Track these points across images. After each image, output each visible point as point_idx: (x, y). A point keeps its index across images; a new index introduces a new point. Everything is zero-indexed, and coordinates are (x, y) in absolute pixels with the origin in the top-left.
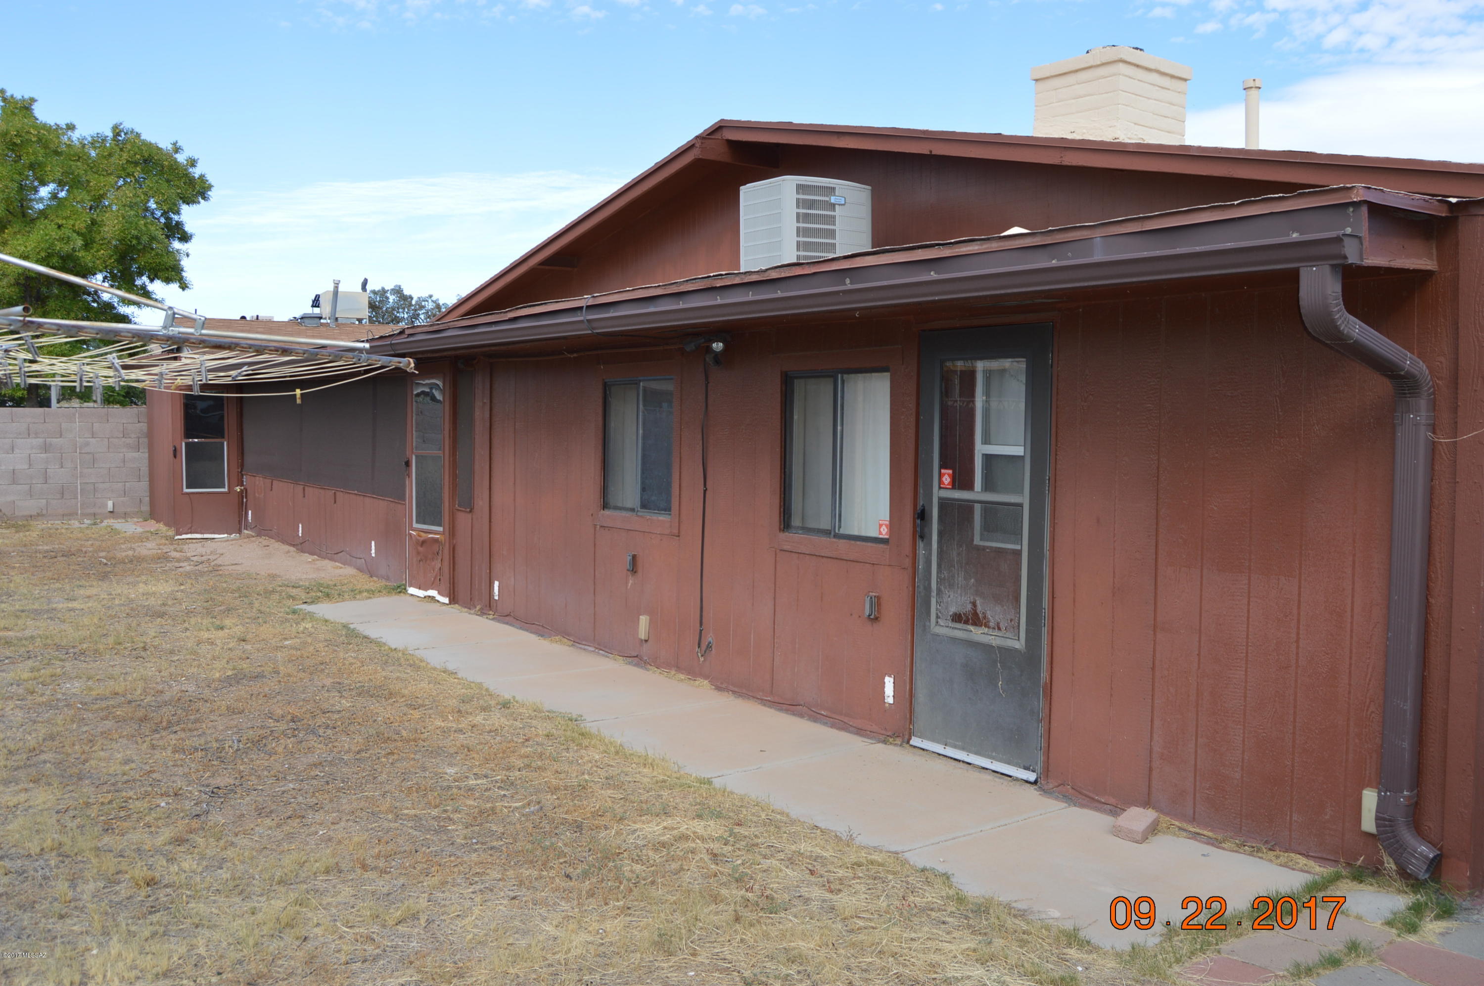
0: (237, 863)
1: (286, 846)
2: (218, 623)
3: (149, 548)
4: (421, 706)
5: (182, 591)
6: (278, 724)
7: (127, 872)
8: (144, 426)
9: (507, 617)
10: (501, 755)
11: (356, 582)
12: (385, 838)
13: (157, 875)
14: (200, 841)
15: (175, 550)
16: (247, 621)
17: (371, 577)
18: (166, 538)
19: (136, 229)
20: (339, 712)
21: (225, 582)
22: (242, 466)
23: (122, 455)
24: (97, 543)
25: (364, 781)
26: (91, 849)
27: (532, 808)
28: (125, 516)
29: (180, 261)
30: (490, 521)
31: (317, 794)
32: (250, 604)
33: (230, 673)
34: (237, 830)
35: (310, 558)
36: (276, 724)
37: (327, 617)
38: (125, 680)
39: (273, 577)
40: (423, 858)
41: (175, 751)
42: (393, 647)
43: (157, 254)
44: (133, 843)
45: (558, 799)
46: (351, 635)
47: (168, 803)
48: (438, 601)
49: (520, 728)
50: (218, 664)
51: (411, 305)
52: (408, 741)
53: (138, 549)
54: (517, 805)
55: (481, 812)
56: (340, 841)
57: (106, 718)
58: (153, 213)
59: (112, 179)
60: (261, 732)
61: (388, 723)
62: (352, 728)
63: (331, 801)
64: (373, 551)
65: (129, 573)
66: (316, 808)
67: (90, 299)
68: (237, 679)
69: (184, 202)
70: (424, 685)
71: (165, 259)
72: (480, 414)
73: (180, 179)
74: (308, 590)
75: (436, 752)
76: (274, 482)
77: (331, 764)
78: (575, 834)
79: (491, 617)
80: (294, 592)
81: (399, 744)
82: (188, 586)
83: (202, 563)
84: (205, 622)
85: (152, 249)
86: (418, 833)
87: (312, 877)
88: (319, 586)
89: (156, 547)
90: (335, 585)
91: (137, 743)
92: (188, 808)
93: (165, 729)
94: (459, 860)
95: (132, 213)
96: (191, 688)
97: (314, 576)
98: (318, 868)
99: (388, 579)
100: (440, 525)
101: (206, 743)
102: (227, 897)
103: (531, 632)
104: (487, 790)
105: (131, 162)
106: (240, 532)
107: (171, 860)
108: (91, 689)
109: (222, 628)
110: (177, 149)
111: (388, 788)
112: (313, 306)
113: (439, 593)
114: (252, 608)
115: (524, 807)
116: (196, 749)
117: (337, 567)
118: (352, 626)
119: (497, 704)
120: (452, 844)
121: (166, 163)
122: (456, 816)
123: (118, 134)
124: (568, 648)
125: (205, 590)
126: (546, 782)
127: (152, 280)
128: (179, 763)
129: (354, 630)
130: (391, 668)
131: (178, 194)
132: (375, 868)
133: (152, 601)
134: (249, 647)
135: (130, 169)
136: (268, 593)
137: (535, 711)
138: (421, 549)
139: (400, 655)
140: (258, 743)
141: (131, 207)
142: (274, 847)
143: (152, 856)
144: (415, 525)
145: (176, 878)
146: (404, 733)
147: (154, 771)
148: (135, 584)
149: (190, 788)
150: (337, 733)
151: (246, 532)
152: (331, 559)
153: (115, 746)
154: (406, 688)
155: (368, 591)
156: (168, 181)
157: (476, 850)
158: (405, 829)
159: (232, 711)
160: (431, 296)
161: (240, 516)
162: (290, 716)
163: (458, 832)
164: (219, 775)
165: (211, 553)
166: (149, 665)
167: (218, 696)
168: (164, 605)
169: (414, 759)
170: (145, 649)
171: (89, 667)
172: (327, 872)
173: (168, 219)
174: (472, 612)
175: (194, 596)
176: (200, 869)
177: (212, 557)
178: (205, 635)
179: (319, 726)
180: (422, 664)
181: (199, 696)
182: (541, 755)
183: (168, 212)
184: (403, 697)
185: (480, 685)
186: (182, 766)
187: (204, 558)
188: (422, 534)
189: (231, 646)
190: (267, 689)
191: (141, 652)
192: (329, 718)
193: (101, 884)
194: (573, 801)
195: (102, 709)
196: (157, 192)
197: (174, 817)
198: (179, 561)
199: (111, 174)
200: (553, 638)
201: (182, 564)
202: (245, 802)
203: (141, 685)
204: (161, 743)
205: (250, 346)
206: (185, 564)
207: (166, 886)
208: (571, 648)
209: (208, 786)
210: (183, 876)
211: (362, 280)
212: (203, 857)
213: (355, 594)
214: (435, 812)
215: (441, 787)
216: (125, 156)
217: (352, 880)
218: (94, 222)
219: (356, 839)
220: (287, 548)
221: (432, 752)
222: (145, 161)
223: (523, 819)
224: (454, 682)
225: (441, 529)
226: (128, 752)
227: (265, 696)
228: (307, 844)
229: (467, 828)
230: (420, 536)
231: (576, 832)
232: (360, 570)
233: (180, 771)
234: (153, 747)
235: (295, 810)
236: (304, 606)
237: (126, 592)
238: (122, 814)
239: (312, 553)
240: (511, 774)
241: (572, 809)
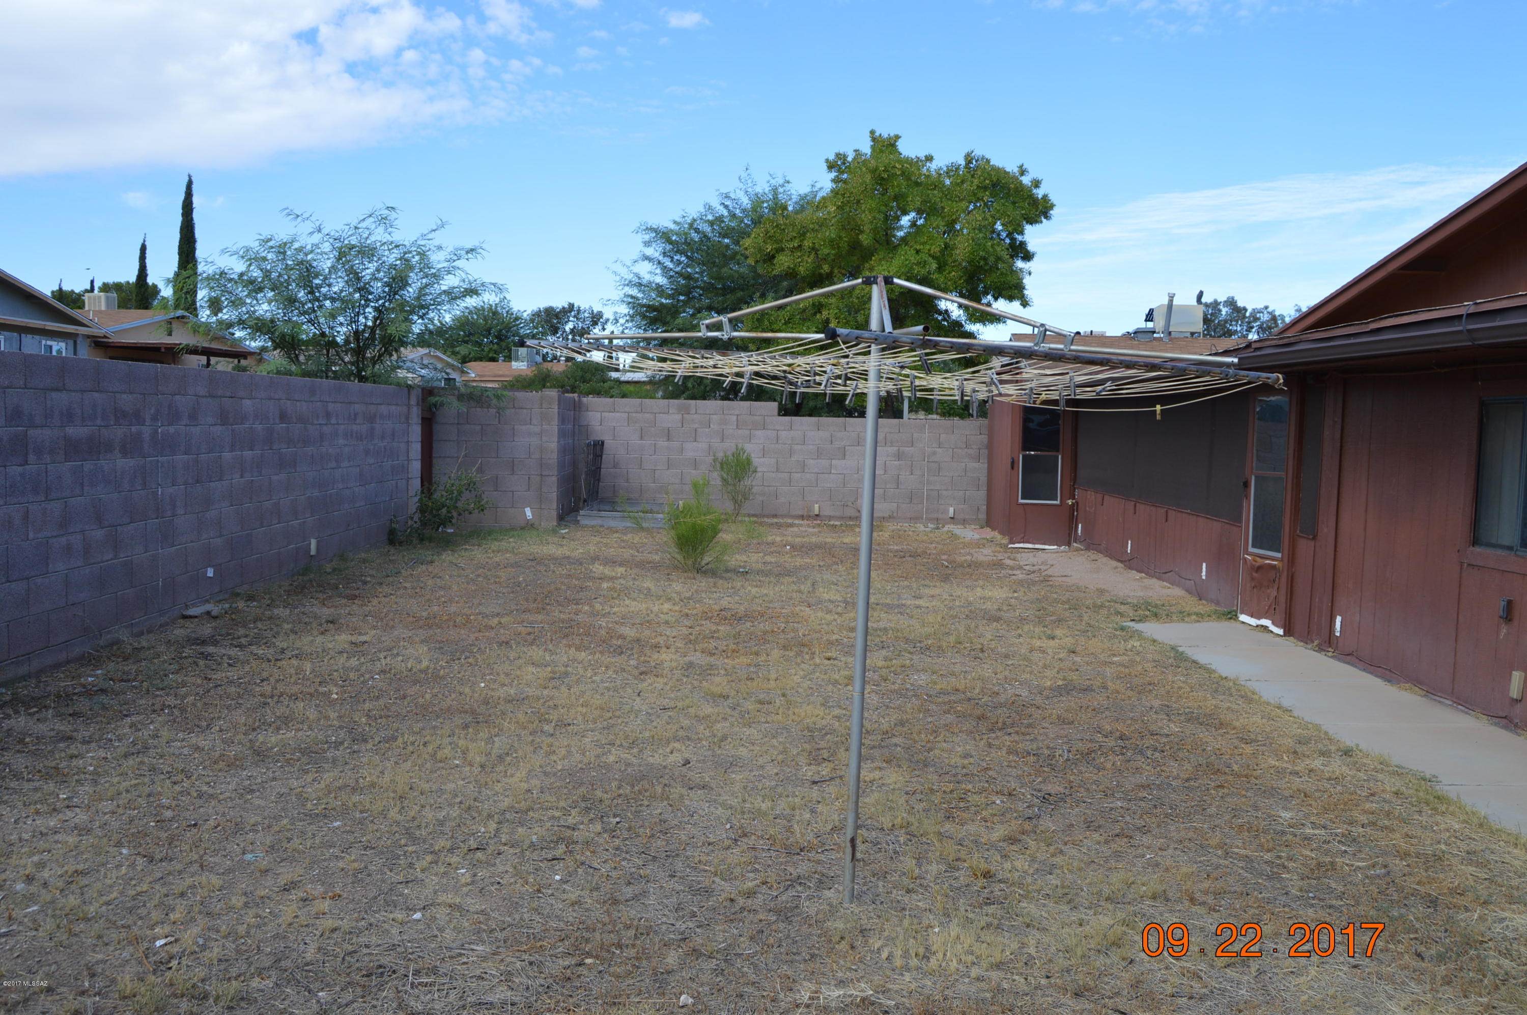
0: (1066, 871)
1: (1112, 863)
2: (1049, 632)
3: (985, 554)
4: (1252, 741)
5: (1016, 598)
6: (1107, 740)
7: (965, 861)
8: (984, 438)
9: (1349, 656)
10: (1342, 806)
11: (1184, 604)
12: (1214, 875)
13: (993, 869)
14: (1032, 844)
15: (1009, 558)
16: (1077, 633)
17: (1200, 599)
18: (1001, 545)
19: (984, 250)
20: (1167, 735)
21: (1056, 593)
22: (1074, 479)
23: (964, 464)
24: (940, 547)
25: (1192, 811)
26: (934, 833)
27: (1378, 872)
28: (964, 522)
29: (1022, 279)
30: (1335, 551)
31: (1145, 817)
32: (1080, 616)
33: (1060, 683)
34: (1066, 839)
35: (1138, 576)
36: (1104, 739)
37: (1155, 638)
38: (965, 678)
39: (1101, 592)
40: (1255, 903)
41: (1009, 753)
42: (1224, 675)
43: (1002, 274)
44: (970, 834)
45: (1408, 865)
46: (1180, 658)
47: (1002, 802)
48: (1272, 632)
49: (1364, 780)
50: (1048, 673)
51: (1244, 317)
52: (1239, 776)
53: (975, 555)
54: (1360, 864)
55: (1319, 865)
56: (1167, 869)
57: (948, 712)
58: (999, 235)
59: (964, 204)
60: (1090, 745)
61: (1219, 754)
62: (1181, 754)
63: (1159, 826)
64: (1204, 573)
65: (968, 576)
66: (1144, 830)
67: (940, 318)
68: (1067, 689)
69: (1027, 222)
70: (1257, 719)
71: (1009, 278)
72: (1330, 432)
73: (1024, 200)
74: (1136, 608)
75: (1270, 792)
76: (1106, 497)
77: (1159, 787)
78: (1429, 910)
79: (1330, 654)
80: (1122, 608)
81: (1230, 778)
82: (1021, 594)
83: (1034, 572)
84: (1037, 630)
85: (998, 269)
86: (1249, 876)
87: (1139, 900)
88: (1148, 605)
89: (992, 554)
90: (1163, 605)
91: (975, 740)
92: (1021, 809)
93: (1000, 730)
94: (1294, 913)
95: (981, 235)
96: (1024, 693)
97: (1141, 594)
98: (1145, 892)
99: (1218, 603)
100: (1278, 551)
101: (1038, 749)
102: (1056, 903)
103: (1376, 676)
104: (1325, 842)
105: (982, 188)
106: (1069, 544)
107: (1005, 857)
108: (935, 683)
109: (1053, 638)
110: (1023, 172)
111: (1217, 822)
112: (1146, 320)
113: (1273, 623)
114: (1081, 620)
115: (1367, 868)
116: (1029, 753)
117: (1165, 587)
118: (1180, 649)
119: (1338, 750)
120: (1286, 894)
121: (1012, 186)
122: (1291, 865)
123: (970, 162)
124: (1419, 698)
125: (1038, 599)
126: (1394, 845)
127: (996, 299)
128: (1013, 764)
129: (1182, 653)
130: (1221, 697)
131: (1023, 215)
132: (1203, 903)
133: (988, 605)
134: (1078, 659)
135: (980, 195)
136: (1097, 608)
137: (1381, 763)
138: (1255, 575)
139: (1231, 684)
140: (1087, 756)
141: (980, 230)
142: (1102, 862)
143: (988, 850)
144: (1251, 549)
145: (1009, 875)
146: (1235, 767)
147: (990, 769)
148: (973, 588)
149: (1023, 791)
150: (1165, 757)
151: (1075, 544)
152: (1159, 578)
153: (955, 739)
154: (1238, 720)
155: (1197, 614)
156: (1014, 203)
157: (1312, 906)
158: (1235, 868)
159: (1062, 721)
160: (1266, 308)
161: (1070, 529)
162: (1118, 733)
163: (1293, 882)
164: (1050, 782)
165: (1042, 563)
166: (986, 666)
167: (1049, 704)
168: (999, 610)
169: (1245, 796)
170: (982, 651)
171: (934, 662)
172: (1154, 897)
173: (1013, 240)
174: (1309, 646)
175: (1027, 603)
176: (1031, 871)
177: (1043, 567)
178: (1038, 643)
179: (1147, 747)
180: (1255, 697)
181: (1032, 702)
182: (1388, 814)
183: (1013, 233)
184: (1234, 729)
185: (1317, 727)
186: (1015, 767)
187: (1036, 568)
188: (1258, 559)
189: (1061, 656)
190: (1096, 703)
191: (979, 653)
192: (1157, 741)
193: (943, 868)
194: (1426, 871)
195: (945, 703)
196: (1004, 214)
197: (1008, 816)
198: (1012, 568)
199: (962, 200)
200: (1402, 685)
201: (1015, 572)
202: (1074, 813)
203: (979, 684)
204: (997, 742)
205: (1121, 362)
206: (1018, 572)
207: (1000, 881)
208: (1424, 699)
209: (1039, 791)
210: (1017, 874)
211: (1197, 292)
212: (1033, 860)
213: (1183, 616)
214: (1268, 856)
215: (1275, 830)
216: (976, 182)
217: (1180, 911)
218: (947, 246)
219: (1184, 870)
220: (1114, 563)
221: (1265, 792)
222: (994, 185)
223: (1367, 881)
224: (1289, 721)
225: (1279, 555)
226: (968, 747)
227: (1094, 710)
228: (1134, 865)
229: (1302, 879)
230: (1255, 561)
231: (1429, 907)
232: (1189, 591)
233: (1014, 772)
234: (990, 745)
235: (1122, 829)
236: (1132, 624)
237: (965, 594)
238: (962, 805)
239: (1140, 571)
240: (1353, 829)
241: (1424, 880)
